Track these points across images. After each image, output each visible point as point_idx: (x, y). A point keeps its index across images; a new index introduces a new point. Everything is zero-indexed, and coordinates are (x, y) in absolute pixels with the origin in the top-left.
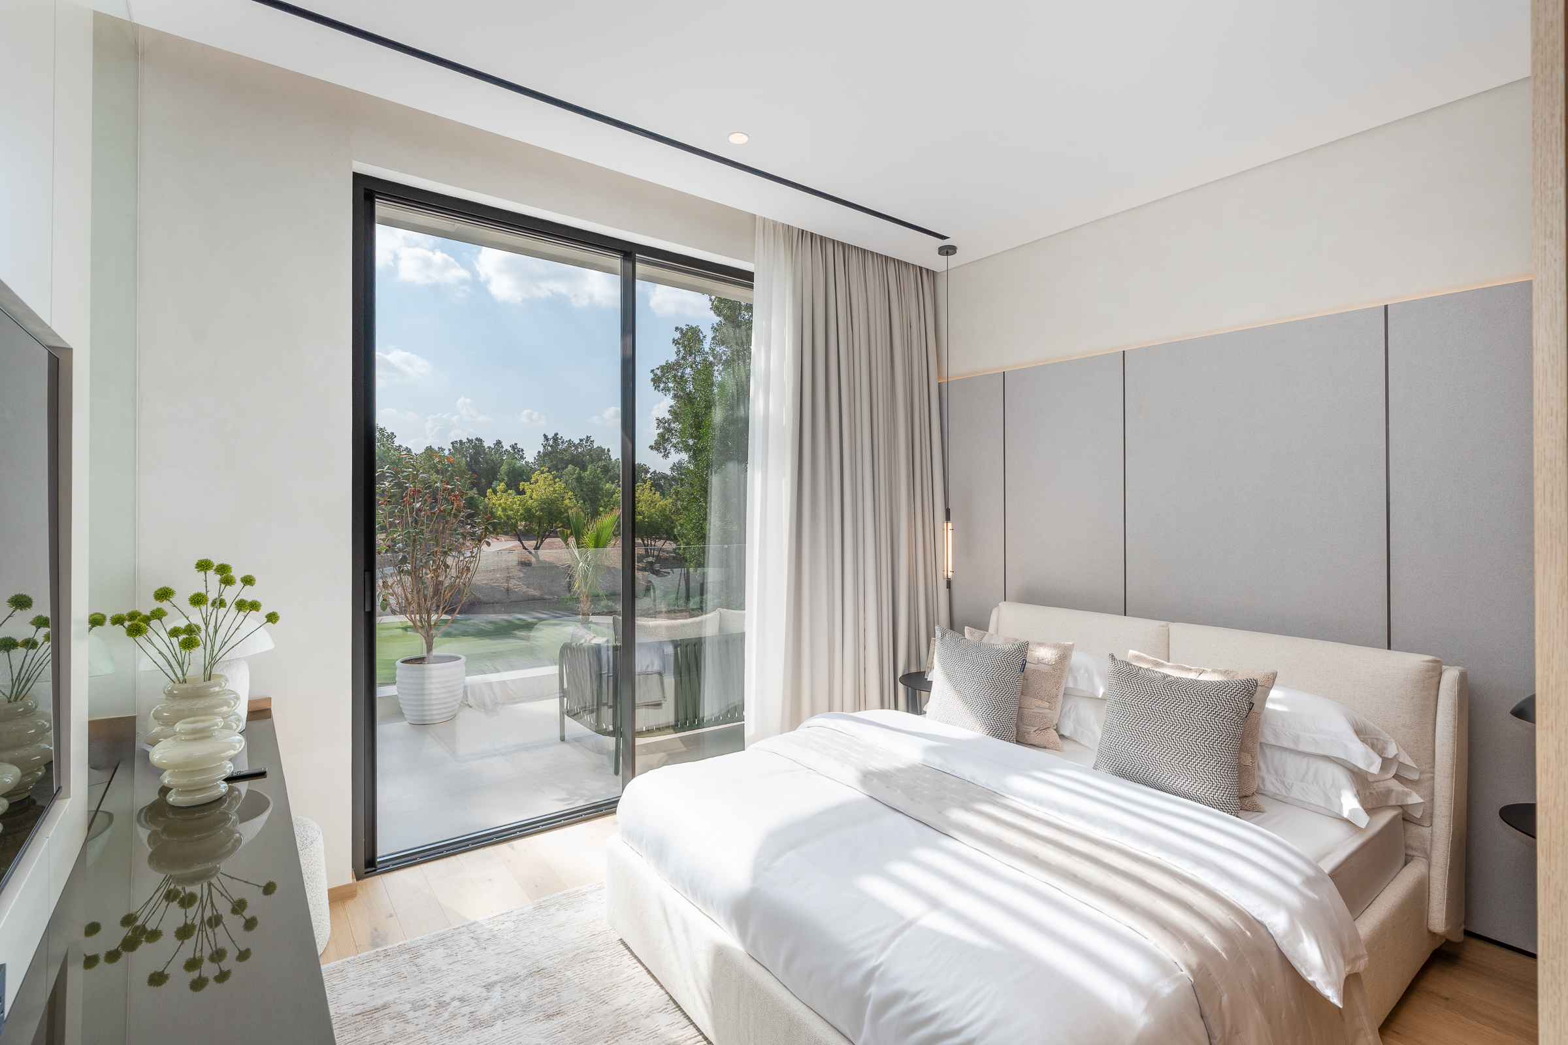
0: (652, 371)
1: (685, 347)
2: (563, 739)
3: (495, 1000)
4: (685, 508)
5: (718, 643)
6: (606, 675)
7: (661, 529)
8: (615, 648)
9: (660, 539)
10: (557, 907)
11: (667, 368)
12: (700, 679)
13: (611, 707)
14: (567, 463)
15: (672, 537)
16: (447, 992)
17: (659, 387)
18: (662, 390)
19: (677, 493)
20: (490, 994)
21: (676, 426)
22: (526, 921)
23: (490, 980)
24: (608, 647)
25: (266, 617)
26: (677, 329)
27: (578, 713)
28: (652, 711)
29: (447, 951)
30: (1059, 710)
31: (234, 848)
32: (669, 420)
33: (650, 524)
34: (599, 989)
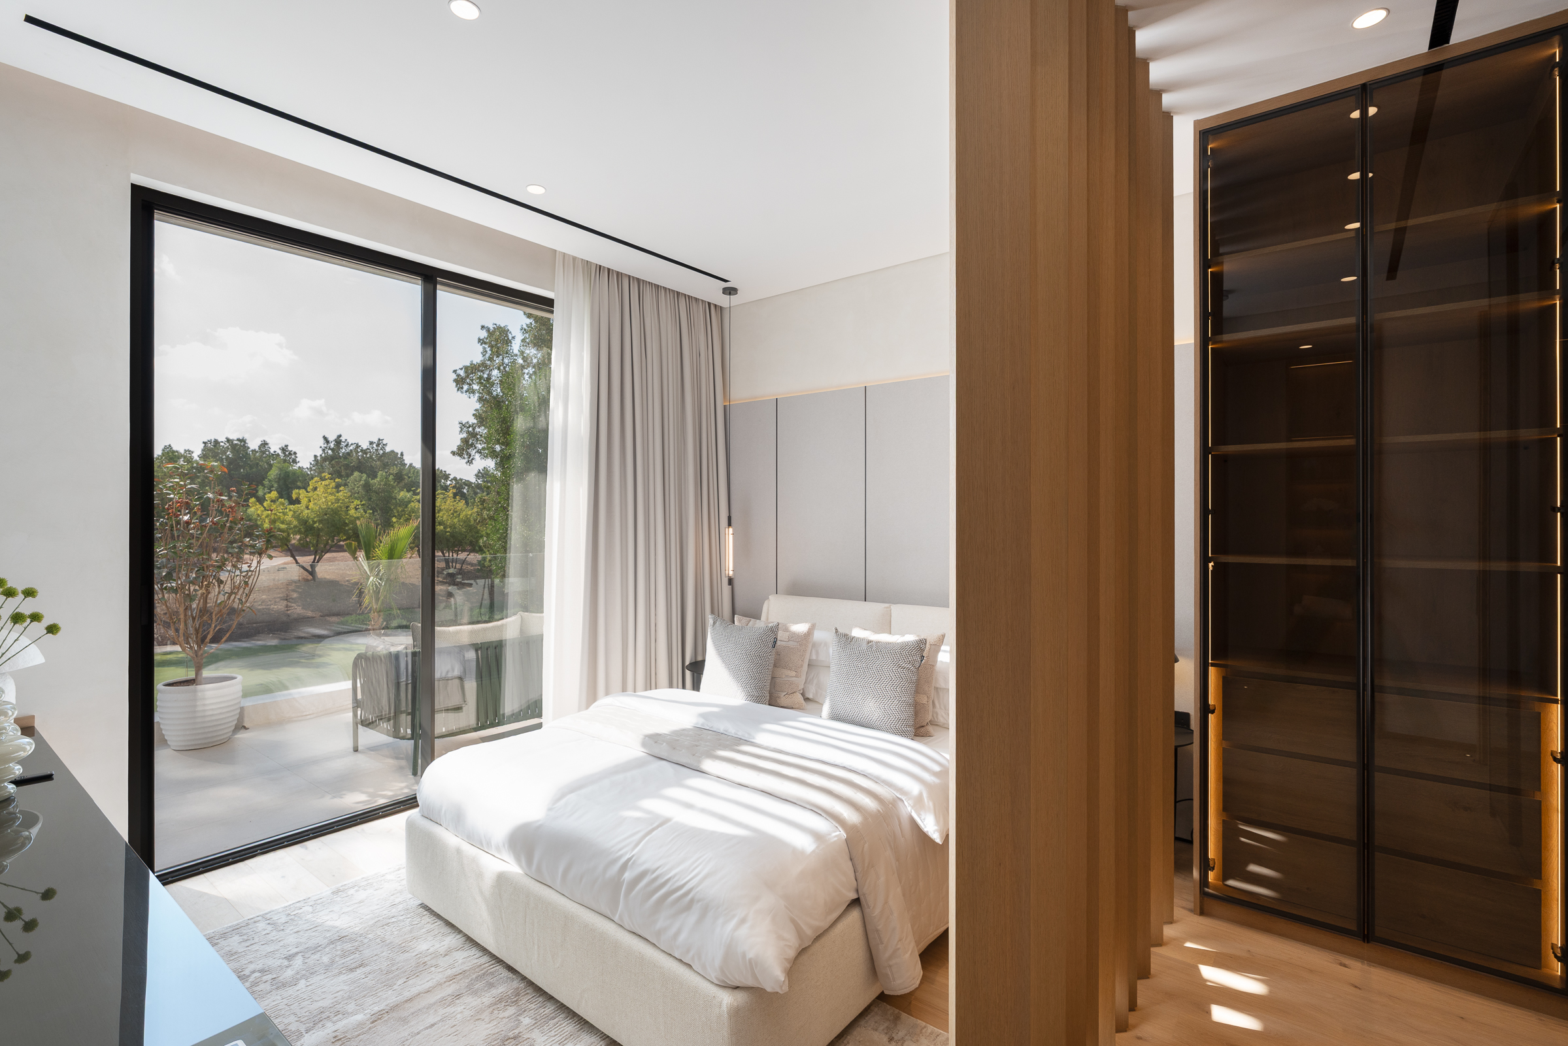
0: (455, 371)
1: (491, 347)
2: (356, 750)
3: (297, 966)
4: (491, 518)
5: (519, 644)
6: (404, 683)
7: (466, 539)
8: (414, 654)
9: (463, 551)
10: (355, 889)
11: (471, 369)
12: (501, 677)
13: (408, 714)
14: (354, 469)
15: (477, 548)
16: (247, 968)
17: (462, 388)
18: (466, 392)
19: (483, 501)
20: (291, 962)
21: (482, 430)
22: (324, 904)
23: (291, 953)
24: (406, 653)
25: (47, 628)
26: (483, 327)
27: (373, 722)
28: (451, 715)
29: (242, 937)
30: (804, 677)
31: (23, 845)
32: (473, 424)
33: (453, 535)
34: (400, 943)
